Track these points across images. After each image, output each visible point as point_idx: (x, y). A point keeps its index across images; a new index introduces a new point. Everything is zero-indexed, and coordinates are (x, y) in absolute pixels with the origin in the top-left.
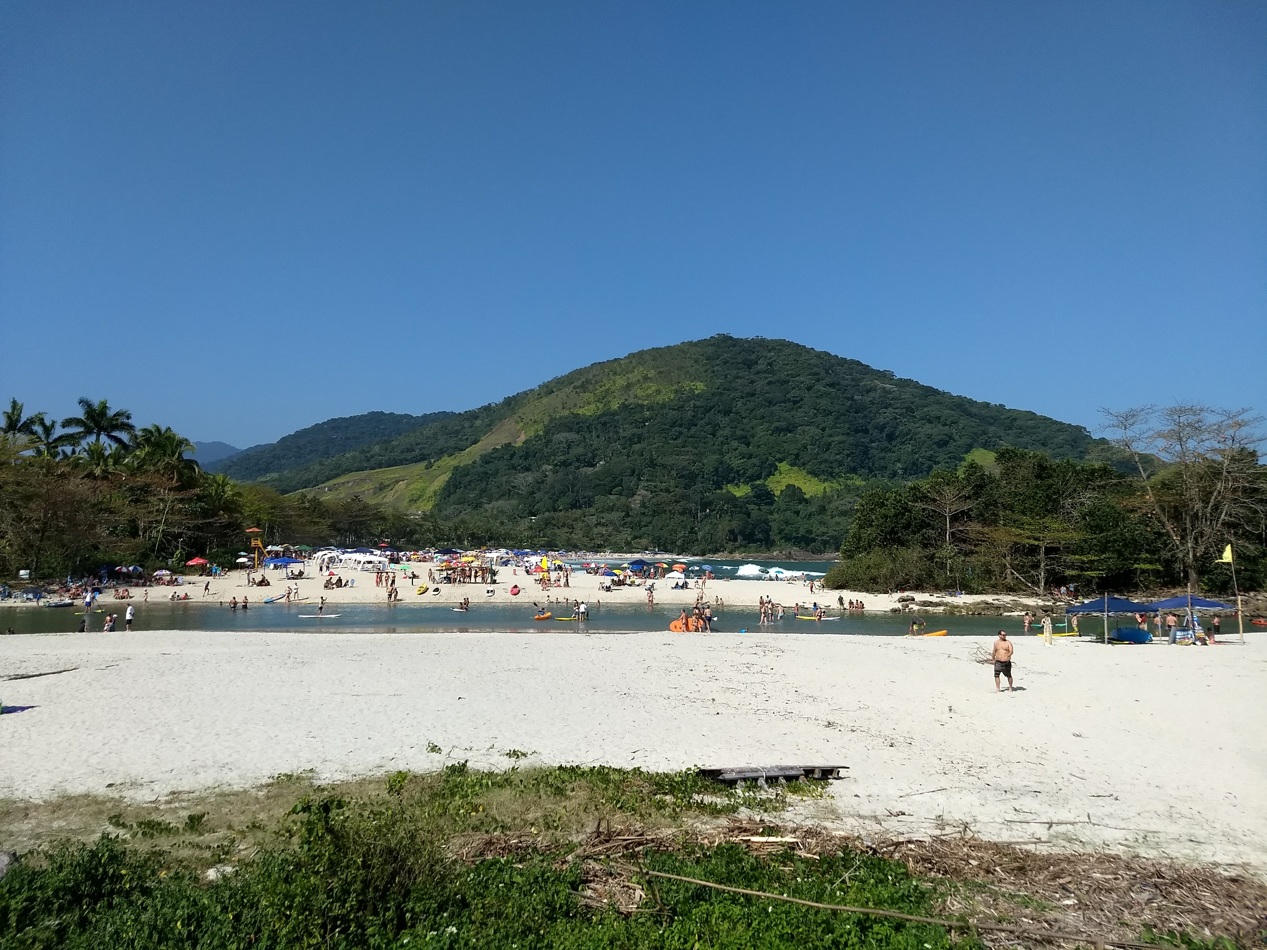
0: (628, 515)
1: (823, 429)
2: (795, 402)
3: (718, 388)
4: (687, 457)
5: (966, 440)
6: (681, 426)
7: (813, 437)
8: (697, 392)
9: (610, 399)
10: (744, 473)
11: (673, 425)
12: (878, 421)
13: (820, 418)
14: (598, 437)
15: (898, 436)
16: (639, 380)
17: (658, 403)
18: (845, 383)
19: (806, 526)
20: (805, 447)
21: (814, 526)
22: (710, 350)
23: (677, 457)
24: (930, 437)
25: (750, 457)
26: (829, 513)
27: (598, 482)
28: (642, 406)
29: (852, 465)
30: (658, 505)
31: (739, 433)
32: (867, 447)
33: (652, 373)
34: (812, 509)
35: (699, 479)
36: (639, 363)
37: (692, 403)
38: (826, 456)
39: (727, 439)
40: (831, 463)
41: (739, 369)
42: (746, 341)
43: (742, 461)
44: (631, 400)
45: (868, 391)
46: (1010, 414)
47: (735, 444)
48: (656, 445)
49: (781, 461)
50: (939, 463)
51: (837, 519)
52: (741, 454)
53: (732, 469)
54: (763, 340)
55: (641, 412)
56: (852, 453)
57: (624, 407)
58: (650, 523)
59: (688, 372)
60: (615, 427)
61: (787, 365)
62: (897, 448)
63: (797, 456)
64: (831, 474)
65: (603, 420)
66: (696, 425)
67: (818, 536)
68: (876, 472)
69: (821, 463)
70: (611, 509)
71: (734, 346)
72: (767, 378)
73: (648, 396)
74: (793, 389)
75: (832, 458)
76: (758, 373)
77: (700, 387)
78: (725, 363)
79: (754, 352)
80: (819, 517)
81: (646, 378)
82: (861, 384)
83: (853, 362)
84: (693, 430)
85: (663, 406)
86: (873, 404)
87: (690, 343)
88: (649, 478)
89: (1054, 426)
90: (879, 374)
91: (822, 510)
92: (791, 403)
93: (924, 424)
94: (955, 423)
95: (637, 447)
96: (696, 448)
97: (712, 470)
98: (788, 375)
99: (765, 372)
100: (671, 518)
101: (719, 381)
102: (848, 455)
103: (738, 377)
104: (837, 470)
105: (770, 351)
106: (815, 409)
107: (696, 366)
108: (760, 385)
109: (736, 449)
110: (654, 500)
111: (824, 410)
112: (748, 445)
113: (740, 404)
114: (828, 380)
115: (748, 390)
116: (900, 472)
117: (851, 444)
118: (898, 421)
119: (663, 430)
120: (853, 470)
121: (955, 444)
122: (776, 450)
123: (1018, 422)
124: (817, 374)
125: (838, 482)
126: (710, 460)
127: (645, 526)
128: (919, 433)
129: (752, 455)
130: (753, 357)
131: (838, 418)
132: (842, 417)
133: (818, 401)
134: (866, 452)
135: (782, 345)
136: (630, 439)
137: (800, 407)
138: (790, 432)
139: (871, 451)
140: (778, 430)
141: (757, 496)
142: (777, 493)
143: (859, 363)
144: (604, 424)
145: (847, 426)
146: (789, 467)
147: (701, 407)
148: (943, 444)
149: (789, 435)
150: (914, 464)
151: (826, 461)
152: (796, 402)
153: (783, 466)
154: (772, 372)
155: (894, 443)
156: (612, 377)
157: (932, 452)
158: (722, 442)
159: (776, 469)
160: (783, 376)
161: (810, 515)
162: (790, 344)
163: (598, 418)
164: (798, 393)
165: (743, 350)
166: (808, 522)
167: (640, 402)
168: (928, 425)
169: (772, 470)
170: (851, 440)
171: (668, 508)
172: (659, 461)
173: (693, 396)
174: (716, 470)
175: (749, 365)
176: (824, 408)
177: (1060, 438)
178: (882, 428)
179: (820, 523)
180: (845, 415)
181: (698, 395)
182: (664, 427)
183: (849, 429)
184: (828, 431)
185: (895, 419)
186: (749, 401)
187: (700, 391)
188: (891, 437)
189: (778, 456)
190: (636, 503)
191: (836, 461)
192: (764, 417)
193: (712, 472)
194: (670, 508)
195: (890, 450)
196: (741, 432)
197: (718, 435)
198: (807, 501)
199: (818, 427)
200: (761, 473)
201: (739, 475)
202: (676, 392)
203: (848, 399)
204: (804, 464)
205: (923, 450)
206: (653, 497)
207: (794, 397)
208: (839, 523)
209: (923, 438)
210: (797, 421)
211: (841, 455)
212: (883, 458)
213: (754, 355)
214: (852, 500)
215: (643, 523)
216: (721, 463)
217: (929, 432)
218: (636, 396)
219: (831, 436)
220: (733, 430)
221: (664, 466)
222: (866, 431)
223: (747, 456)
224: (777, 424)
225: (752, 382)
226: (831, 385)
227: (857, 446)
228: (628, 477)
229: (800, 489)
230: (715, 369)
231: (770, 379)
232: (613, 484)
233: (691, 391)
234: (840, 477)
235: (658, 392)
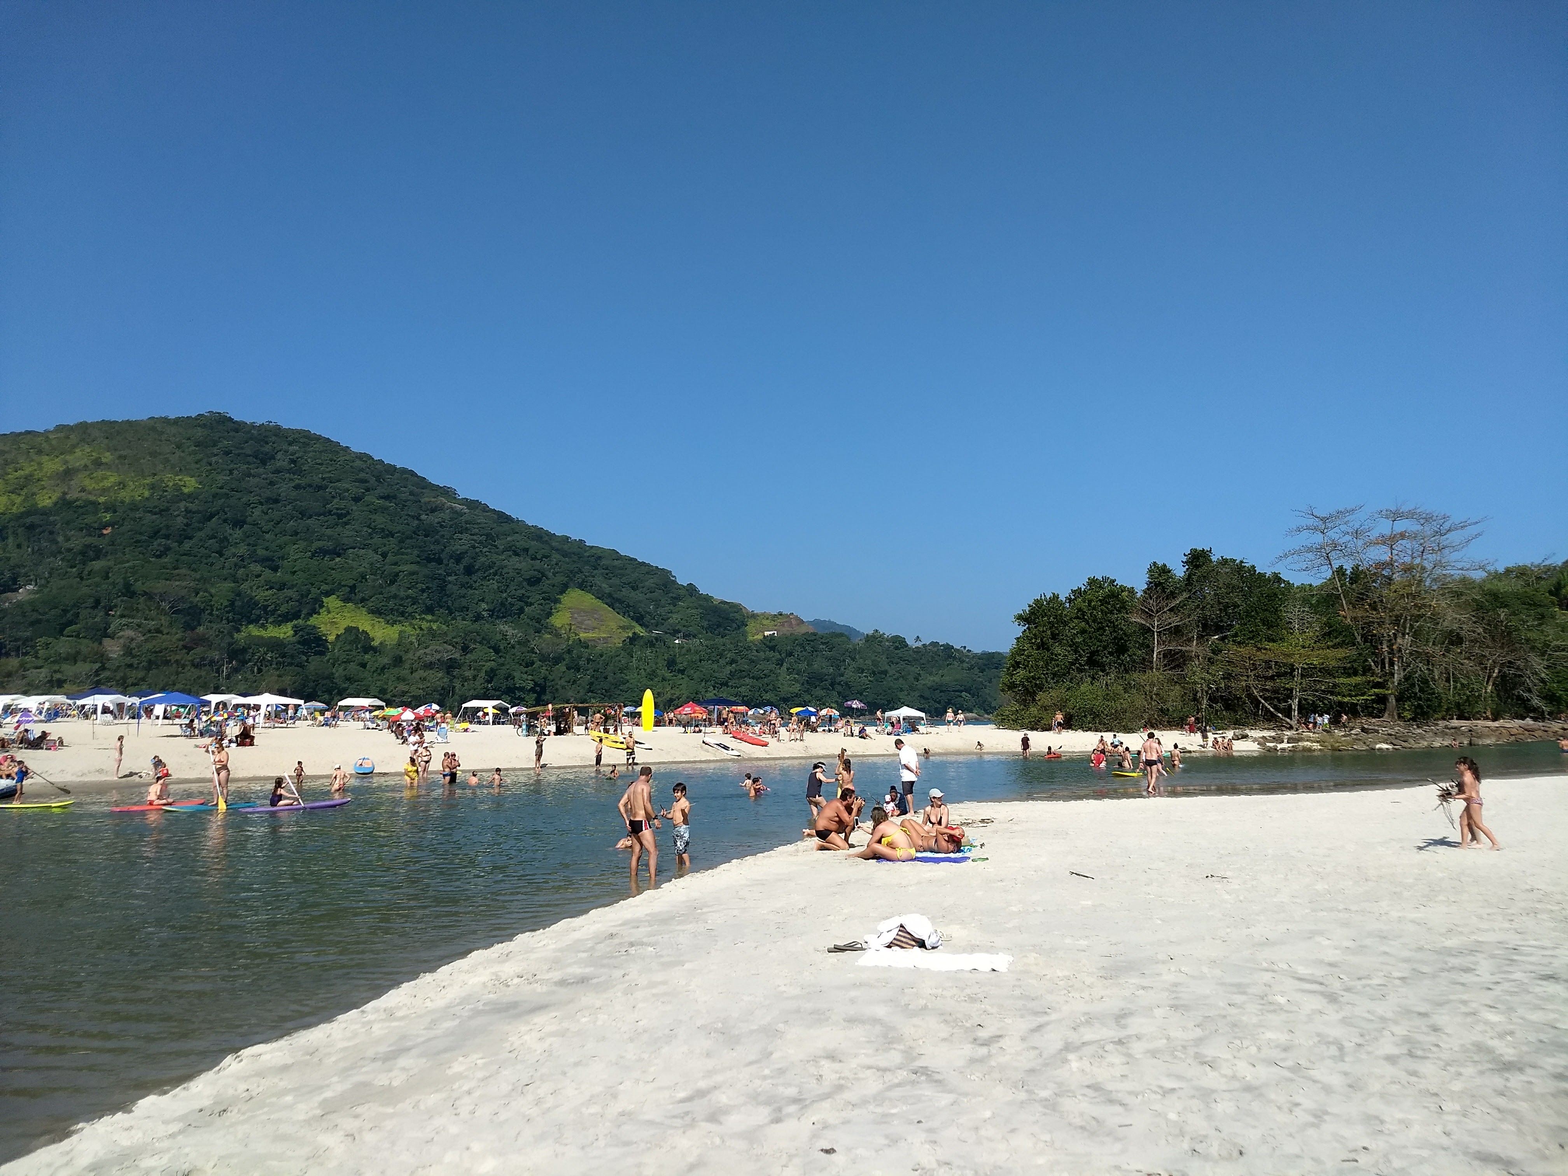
0: (103, 668)
1: (384, 555)
2: (340, 516)
3: (221, 488)
4: (184, 584)
5: (560, 579)
6: (167, 537)
7: (372, 564)
8: (186, 490)
9: (35, 490)
10: (275, 610)
11: (155, 534)
12: (453, 549)
13: (377, 540)
14: (19, 546)
15: (479, 569)
16: (86, 466)
17: (122, 502)
18: (403, 496)
19: (379, 683)
20: (363, 577)
21: (390, 683)
22: (199, 433)
23: (168, 582)
24: (519, 572)
25: (282, 587)
26: (407, 666)
27: (35, 616)
28: (95, 504)
29: (429, 603)
30: (156, 652)
31: (261, 552)
32: (445, 581)
33: (107, 457)
34: (385, 660)
35: (205, 616)
36: (83, 440)
37: (182, 505)
38: (393, 589)
39: (242, 560)
40: (402, 599)
41: (249, 463)
42: (253, 426)
43: (270, 592)
44: (72, 495)
45: (433, 511)
46: (593, 551)
47: (256, 568)
48: (130, 564)
49: (328, 594)
50: (531, 604)
51: (421, 673)
52: (267, 582)
53: (256, 604)
54: (278, 428)
55: (96, 513)
56: (428, 588)
57: (64, 504)
58: (143, 679)
59: (167, 460)
60: (51, 533)
61: (321, 464)
62: (477, 584)
63: (353, 588)
64: (402, 614)
65: (29, 520)
66: (190, 538)
67: (395, 696)
68: (457, 614)
69: (388, 599)
70: (73, 658)
71: (237, 431)
72: (292, 480)
73: (104, 491)
74: (333, 497)
75: (402, 594)
76: (277, 471)
77: (190, 484)
78: (227, 453)
79: (267, 443)
80: (396, 671)
81: (98, 463)
82: (423, 501)
83: (404, 471)
84: (187, 545)
85: (134, 507)
86: (441, 526)
87: (165, 420)
88: (126, 613)
89: (643, 567)
90: (441, 490)
91: (398, 661)
92: (335, 517)
93: (510, 556)
94: (546, 557)
95: (97, 565)
96: (194, 570)
97: (226, 603)
98: (323, 479)
99: (289, 471)
100: (178, 673)
101: (222, 478)
102: (423, 591)
103: (249, 475)
104: (409, 610)
105: (290, 444)
106: (369, 527)
107: (178, 453)
108: (284, 489)
109: (259, 576)
110: (149, 646)
111: (383, 530)
112: (275, 569)
113: (257, 512)
114: (381, 491)
115: (268, 493)
116: (485, 614)
117: (425, 576)
118: (477, 550)
119: (138, 541)
120: (429, 610)
121: (548, 582)
122: (321, 579)
123: (604, 562)
124: (366, 481)
125: (411, 624)
126: (222, 590)
127: (134, 685)
128: (506, 567)
129: (285, 585)
130: (267, 448)
131: (401, 541)
132: (408, 541)
133: (373, 517)
134: (442, 588)
135: (306, 438)
136: (83, 553)
137: (346, 524)
138: (339, 555)
139: (450, 586)
140: (323, 552)
141: (303, 642)
142: (331, 638)
143: (413, 473)
144: (31, 527)
145: (416, 552)
146: (341, 604)
147: (198, 512)
148: (534, 582)
149: (338, 559)
150: (502, 604)
151: (395, 597)
152: (342, 516)
153: (332, 602)
154: (300, 472)
155: (474, 578)
156: (35, 457)
157: (523, 591)
158: (236, 565)
159: (321, 606)
160: (317, 479)
161: (383, 668)
162: (318, 438)
163: (20, 518)
164: (343, 504)
165: (251, 439)
166: (380, 678)
167: (92, 498)
168: (517, 559)
169: (316, 606)
170: (426, 571)
171: (173, 658)
172: (139, 586)
173: (181, 497)
174: (232, 603)
175: (264, 460)
176: (382, 526)
177: (650, 582)
178: (458, 559)
179: (398, 679)
180: (411, 538)
181: (190, 495)
182: (139, 537)
183: (418, 556)
184: (390, 558)
185: (474, 547)
186: (272, 509)
187: (192, 489)
188: (469, 571)
189: (324, 587)
190: (113, 649)
191: (408, 597)
192: (296, 534)
193: (226, 607)
194: (178, 657)
195: (471, 587)
196: (264, 552)
197: (227, 553)
198: (375, 650)
199: (376, 551)
200: (300, 611)
201: (266, 613)
202: (152, 487)
203: (413, 517)
204: (363, 600)
205: (512, 588)
206: (146, 641)
207: (337, 509)
208: (425, 679)
209: (511, 574)
210: (345, 541)
211: (414, 590)
212: (464, 597)
213: (268, 446)
214: (440, 648)
215: (130, 681)
216: (239, 594)
217: (518, 566)
218: (83, 490)
219: (396, 564)
220: (250, 547)
221: (149, 596)
222: (440, 561)
223: (277, 586)
224: (320, 544)
225: (272, 483)
226: (386, 498)
227: (433, 578)
228: (89, 610)
229: (367, 633)
230: (214, 459)
231: (297, 481)
232: (64, 620)
233: (177, 487)
234: (414, 618)
235: (122, 485)
